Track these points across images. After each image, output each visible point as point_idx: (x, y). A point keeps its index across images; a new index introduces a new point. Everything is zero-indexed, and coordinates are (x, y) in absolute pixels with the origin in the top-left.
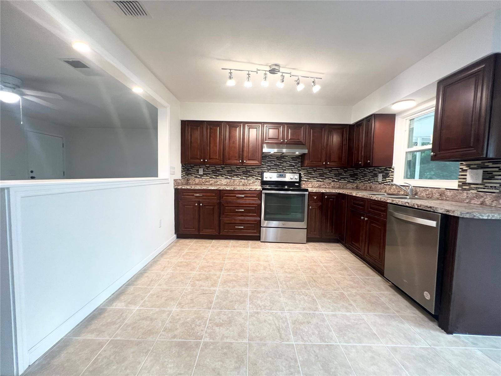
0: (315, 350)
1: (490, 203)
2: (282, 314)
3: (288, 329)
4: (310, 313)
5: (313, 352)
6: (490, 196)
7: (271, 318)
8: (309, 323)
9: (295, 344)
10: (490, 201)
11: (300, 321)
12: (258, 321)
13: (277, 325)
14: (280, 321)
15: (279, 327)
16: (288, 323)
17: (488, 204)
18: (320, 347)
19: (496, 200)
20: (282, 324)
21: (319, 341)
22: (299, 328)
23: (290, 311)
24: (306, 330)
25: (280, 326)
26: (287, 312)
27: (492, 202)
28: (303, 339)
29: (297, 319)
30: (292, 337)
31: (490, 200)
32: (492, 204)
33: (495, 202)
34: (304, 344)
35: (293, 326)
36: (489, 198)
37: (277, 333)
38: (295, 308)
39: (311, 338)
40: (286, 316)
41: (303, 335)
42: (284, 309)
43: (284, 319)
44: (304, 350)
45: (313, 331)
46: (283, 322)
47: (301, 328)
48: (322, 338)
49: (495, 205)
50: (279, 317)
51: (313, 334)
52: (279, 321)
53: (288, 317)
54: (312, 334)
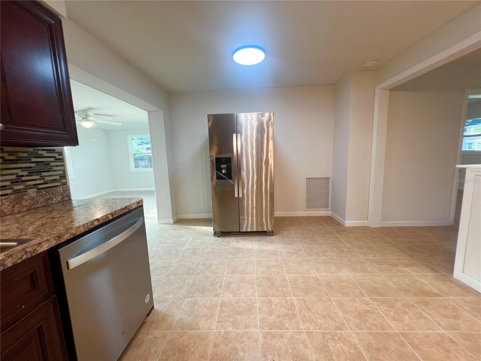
0: (277, 293)
1: (11, 210)
2: (309, 327)
3: (299, 309)
4: (275, 329)
5: (279, 292)
6: (7, 200)
7: (319, 321)
8: (279, 316)
9: (292, 297)
10: (10, 207)
11: (288, 317)
12: (332, 316)
13: (310, 312)
14: (308, 318)
15: (308, 310)
16: (300, 315)
17: (8, 212)
18: (273, 296)
19: (17, 204)
20: (306, 314)
21: (272, 300)
22: (288, 310)
23: (299, 332)
24: (282, 308)
25: (307, 312)
26: (303, 330)
27: (13, 207)
28: (285, 300)
29: (290, 321)
30: (295, 302)
31: (9, 205)
32: (13, 211)
33: (17, 206)
34: (285, 297)
35: (295, 312)
36: (8, 203)
37: (309, 305)
38: (293, 336)
39: (279, 301)
40: (303, 324)
41: (285, 304)
42: (308, 335)
43: (305, 320)
44: (286, 293)
45: (276, 308)
46: (305, 316)
47: (287, 310)
48: (270, 302)
49: (18, 211)
50: (311, 322)
51: (276, 305)
52: (310, 317)
53: (301, 322)
54: (278, 305)
